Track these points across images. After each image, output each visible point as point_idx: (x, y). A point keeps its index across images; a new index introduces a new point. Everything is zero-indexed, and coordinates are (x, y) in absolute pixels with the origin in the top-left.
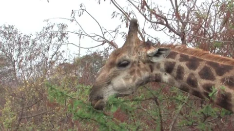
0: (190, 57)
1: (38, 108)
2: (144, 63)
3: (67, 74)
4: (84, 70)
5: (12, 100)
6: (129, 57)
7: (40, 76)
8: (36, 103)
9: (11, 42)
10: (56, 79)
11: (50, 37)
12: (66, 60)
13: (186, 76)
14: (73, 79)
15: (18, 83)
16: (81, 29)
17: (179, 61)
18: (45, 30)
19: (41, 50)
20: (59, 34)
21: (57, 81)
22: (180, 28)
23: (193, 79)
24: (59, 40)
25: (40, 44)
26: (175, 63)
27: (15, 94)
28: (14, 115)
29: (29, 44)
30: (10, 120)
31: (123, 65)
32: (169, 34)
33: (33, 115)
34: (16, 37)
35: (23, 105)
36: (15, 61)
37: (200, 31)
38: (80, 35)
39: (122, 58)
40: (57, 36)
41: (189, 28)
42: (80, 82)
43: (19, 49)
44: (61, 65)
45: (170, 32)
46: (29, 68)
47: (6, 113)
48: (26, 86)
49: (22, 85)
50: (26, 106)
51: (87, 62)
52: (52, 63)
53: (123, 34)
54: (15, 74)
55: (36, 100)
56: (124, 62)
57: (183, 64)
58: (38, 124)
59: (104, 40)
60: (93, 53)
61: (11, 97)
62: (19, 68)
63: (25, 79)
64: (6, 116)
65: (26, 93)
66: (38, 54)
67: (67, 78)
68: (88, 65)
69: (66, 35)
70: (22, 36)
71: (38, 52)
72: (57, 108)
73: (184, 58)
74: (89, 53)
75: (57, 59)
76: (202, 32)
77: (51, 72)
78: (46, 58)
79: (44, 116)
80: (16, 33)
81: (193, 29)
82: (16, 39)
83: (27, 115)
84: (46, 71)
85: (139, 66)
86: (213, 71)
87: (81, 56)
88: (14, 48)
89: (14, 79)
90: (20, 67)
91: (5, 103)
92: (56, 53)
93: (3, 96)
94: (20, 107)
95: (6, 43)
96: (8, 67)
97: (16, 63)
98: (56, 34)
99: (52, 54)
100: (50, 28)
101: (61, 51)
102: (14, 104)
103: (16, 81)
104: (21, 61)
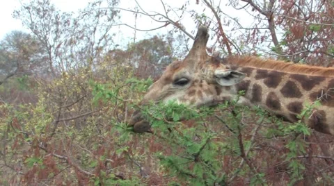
0: (269, 72)
1: (80, 108)
2: (209, 84)
3: (119, 64)
4: (141, 59)
5: (46, 98)
6: (191, 74)
7: (83, 66)
8: (78, 101)
9: (46, 21)
10: (104, 71)
11: (98, 16)
12: (117, 45)
13: (264, 97)
14: (126, 71)
15: (54, 75)
16: (137, 6)
17: (254, 79)
18: (90, 7)
19: (85, 32)
20: (109, 12)
21: (106, 73)
22: (267, 5)
23: (274, 99)
24: (109, 20)
25: (84, 24)
26: (249, 82)
27: (50, 90)
28: (49, 117)
29: (69, 24)
30: (43, 123)
31: (181, 82)
32: (252, 13)
33: (74, 117)
34: (53, 14)
35: (61, 104)
36: (51, 47)
37: (293, 10)
38: (136, 13)
39: (181, 74)
40: (106, 14)
41: (279, 6)
42: (135, 75)
43: (57, 31)
44: (110, 52)
45: (253, 10)
46: (70, 56)
47: (38, 114)
48: (65, 79)
49: (59, 77)
50: (65, 105)
51: (144, 48)
52: (99, 49)
53: (192, 13)
54: (51, 63)
55: (78, 97)
56: (183, 79)
57: (261, 82)
58: (80, 129)
59: (167, 20)
60: (152, 37)
61: (45, 92)
62: (56, 56)
63: (63, 70)
64: (38, 118)
65: (65, 88)
66: (82, 38)
67: (118, 69)
68: (146, 52)
69: (118, 13)
70: (61, 14)
71: (81, 35)
72: (105, 108)
73: (261, 74)
74: (148, 38)
75: (106, 45)
76: (295, 10)
77: (98, 62)
78: (91, 43)
79: (89, 118)
80: (52, 10)
81: (284, 7)
82: (53, 18)
83: (66, 117)
84: (92, 60)
85: (201, 86)
86: (299, 85)
87: (137, 41)
88: (49, 30)
89: (49, 70)
90: (57, 54)
91: (38, 101)
92: (104, 36)
93: (35, 92)
94: (57, 106)
95: (39, 23)
96: (42, 54)
97: (52, 48)
98: (104, 12)
99: (100, 38)
100: (98, 4)
101: (111, 35)
102: (50, 102)
103: (52, 73)
104: (59, 47)
